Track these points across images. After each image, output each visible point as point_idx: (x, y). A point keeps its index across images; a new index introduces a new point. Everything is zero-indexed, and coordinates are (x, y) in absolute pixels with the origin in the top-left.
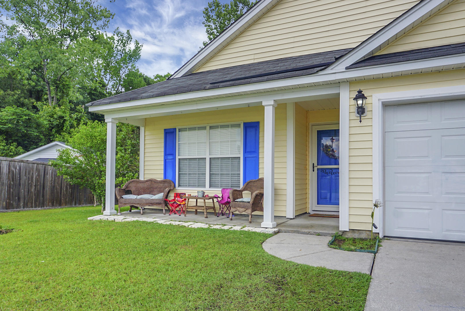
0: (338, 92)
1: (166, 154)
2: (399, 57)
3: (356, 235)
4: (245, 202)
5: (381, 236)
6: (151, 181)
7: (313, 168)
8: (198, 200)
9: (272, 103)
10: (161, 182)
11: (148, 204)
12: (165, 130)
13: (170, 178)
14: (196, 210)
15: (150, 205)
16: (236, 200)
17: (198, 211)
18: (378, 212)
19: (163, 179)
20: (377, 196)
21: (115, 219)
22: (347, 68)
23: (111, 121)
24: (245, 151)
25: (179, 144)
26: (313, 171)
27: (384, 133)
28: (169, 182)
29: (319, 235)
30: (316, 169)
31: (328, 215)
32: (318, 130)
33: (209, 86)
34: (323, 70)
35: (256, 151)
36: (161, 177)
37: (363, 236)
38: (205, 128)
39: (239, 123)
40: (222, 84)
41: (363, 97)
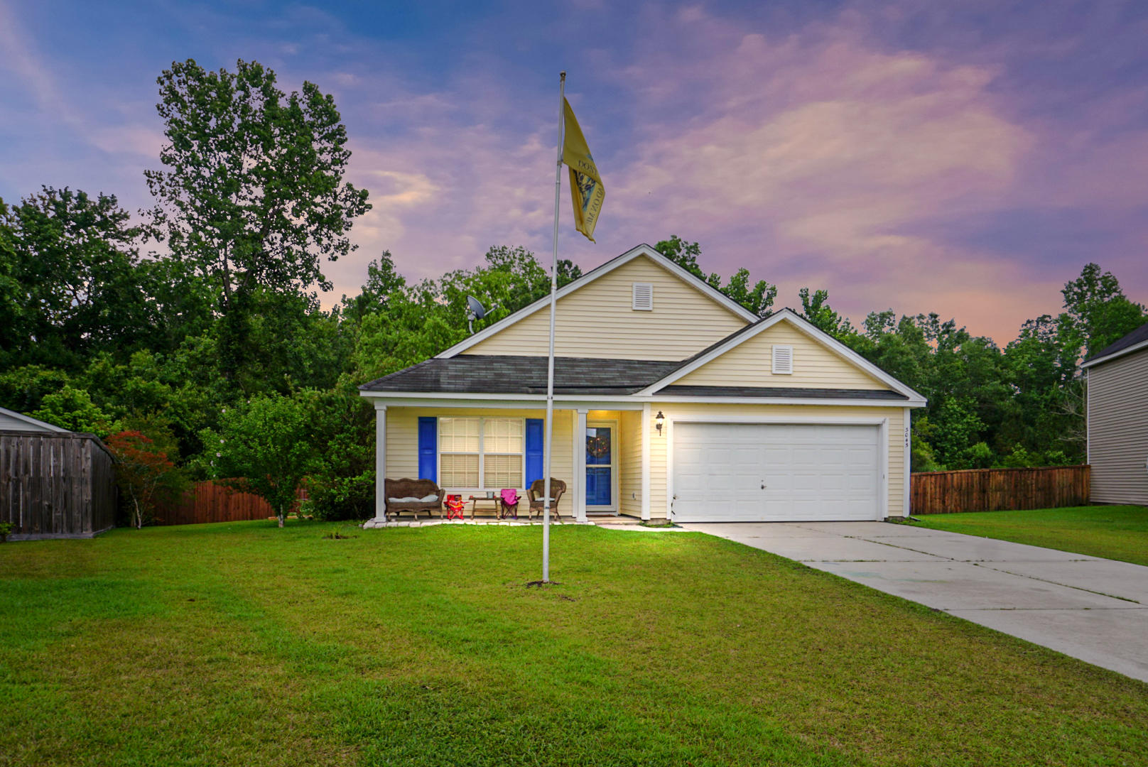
0: (641, 409)
1: (421, 448)
2: (686, 391)
6: (407, 481)
12: (420, 418)
13: (427, 476)
16: (536, 500)
19: (418, 479)
20: (671, 492)
21: (385, 526)
22: (653, 394)
24: (528, 450)
25: (441, 436)
27: (675, 444)
29: (627, 524)
33: (530, 390)
34: (636, 392)
35: (540, 449)
36: (415, 476)
37: (660, 522)
38: (478, 420)
39: (520, 418)
40: (544, 390)
41: (663, 417)
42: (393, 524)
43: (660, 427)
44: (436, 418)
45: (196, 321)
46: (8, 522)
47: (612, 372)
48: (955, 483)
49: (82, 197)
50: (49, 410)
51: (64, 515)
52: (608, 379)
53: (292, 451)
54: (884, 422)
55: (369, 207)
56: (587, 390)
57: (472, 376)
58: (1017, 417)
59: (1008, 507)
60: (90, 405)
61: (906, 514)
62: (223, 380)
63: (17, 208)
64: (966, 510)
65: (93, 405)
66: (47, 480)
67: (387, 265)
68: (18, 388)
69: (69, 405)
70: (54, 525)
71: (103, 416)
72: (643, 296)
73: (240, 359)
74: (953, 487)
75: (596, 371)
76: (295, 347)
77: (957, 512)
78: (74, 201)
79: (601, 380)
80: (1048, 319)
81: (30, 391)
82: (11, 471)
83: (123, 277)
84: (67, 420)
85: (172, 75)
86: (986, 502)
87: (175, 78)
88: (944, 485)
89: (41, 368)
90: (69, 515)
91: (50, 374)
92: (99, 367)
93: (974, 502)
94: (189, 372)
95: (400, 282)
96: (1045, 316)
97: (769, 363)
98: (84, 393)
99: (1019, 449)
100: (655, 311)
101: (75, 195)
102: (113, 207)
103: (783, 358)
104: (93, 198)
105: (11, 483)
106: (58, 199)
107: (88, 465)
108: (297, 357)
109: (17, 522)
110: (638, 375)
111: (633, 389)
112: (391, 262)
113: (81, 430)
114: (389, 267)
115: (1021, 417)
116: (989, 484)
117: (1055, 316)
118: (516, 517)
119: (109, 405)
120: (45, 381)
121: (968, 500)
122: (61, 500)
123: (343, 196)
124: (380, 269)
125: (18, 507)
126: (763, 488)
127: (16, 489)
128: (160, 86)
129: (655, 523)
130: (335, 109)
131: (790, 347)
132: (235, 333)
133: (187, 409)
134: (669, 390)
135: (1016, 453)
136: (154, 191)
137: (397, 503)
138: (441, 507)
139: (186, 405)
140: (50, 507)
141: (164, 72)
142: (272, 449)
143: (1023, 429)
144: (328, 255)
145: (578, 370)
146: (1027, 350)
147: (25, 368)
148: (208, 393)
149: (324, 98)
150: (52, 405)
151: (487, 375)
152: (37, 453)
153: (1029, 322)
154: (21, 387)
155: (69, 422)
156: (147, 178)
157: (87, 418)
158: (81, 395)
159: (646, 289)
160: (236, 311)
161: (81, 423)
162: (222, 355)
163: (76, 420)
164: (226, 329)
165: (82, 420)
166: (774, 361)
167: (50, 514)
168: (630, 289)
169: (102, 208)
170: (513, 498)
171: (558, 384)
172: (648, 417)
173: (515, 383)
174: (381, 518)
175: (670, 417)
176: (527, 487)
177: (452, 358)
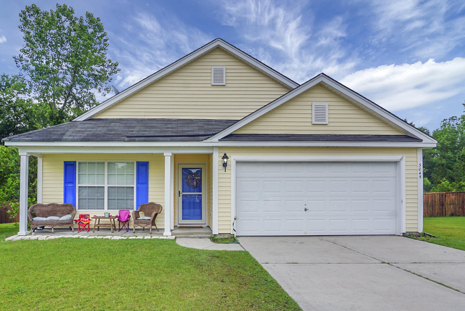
0: (212, 152)
1: (66, 182)
2: (245, 137)
3: (222, 237)
4: (146, 220)
5: (235, 236)
6: (53, 205)
7: (179, 194)
8: (100, 220)
9: (170, 154)
10: (63, 206)
11: (58, 224)
12: (65, 162)
13: (69, 202)
14: (98, 227)
15: (60, 225)
16: (138, 219)
17: (100, 228)
18: (235, 222)
19: (63, 203)
20: (233, 214)
21: (38, 238)
22: (219, 140)
23: (26, 154)
24: (138, 183)
25: (79, 174)
26: (179, 196)
27: (236, 178)
28: (70, 206)
29: (200, 238)
30: (181, 195)
31: (192, 227)
32: (183, 167)
33: (127, 139)
34: (206, 139)
35: (146, 183)
36: (61, 202)
37: (226, 236)
38: (104, 163)
39: (132, 161)
40: (137, 139)
41: (227, 158)
42: (33, 237)
43: (225, 165)
44: (76, 162)
47: (193, 127)
52: (188, 131)
54: (401, 159)
55: (119, 70)
56: (169, 138)
57: (90, 131)
58: (443, 165)
59: (458, 214)
61: (421, 229)
72: (218, 74)
75: (182, 126)
79: (183, 131)
80: (455, 118)
85: (25, 12)
87: (27, 13)
96: (453, 117)
97: (310, 116)
99: (445, 181)
100: (228, 85)
103: (320, 113)
110: (213, 128)
115: (445, 165)
116: (446, 201)
117: (459, 116)
118: (128, 230)
123: (107, 65)
126: (306, 210)
128: (20, 18)
130: (102, 25)
131: (327, 104)
134: (230, 137)
135: (443, 183)
136: (18, 66)
137: (38, 221)
138: (73, 223)
141: (22, 11)
143: (446, 171)
145: (169, 126)
146: (445, 133)
149: (96, 19)
151: (101, 130)
153: (445, 120)
156: (15, 60)
159: (221, 71)
160: (58, 120)
166: (313, 113)
168: (209, 71)
170: (127, 217)
171: (149, 135)
172: (217, 159)
173: (118, 135)
174: (23, 233)
175: (233, 157)
176: (137, 209)
177: (84, 121)
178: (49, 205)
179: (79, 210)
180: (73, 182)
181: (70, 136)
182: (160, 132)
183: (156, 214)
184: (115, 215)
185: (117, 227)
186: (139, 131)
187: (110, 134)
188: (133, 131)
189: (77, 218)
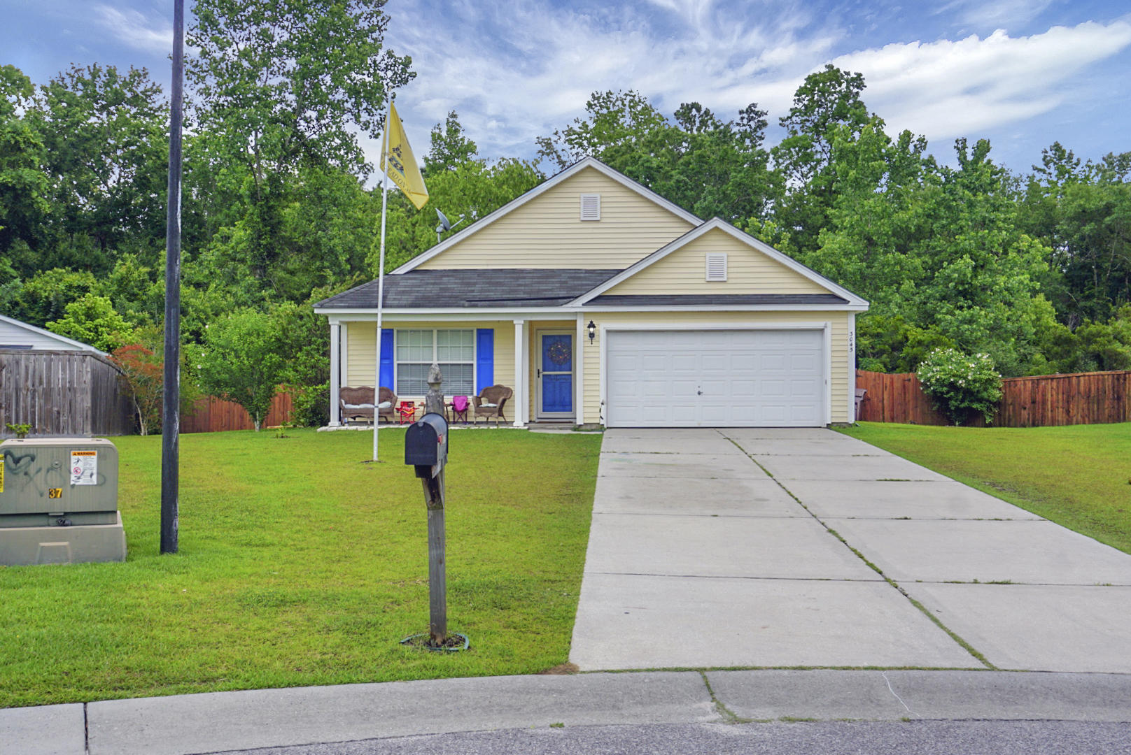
0: (575, 319)
1: (382, 358)
2: (616, 300)
4: (490, 408)
5: (605, 426)
6: (364, 389)
9: (522, 322)
13: (386, 385)
16: (480, 407)
18: (603, 407)
19: (378, 387)
20: (602, 398)
22: (583, 305)
24: (479, 358)
25: (397, 347)
26: (540, 375)
27: (607, 352)
28: (388, 390)
30: (542, 375)
31: (556, 422)
32: (543, 335)
33: (467, 304)
34: (566, 303)
35: (490, 358)
36: (376, 384)
37: (594, 427)
38: (432, 331)
39: (471, 328)
40: (479, 303)
41: (594, 327)
42: (346, 427)
43: (592, 335)
44: (393, 330)
45: (234, 208)
46: (27, 424)
47: (553, 283)
48: (1082, 389)
49: (111, 74)
50: (72, 320)
51: (70, 419)
52: (546, 290)
53: (263, 362)
54: (826, 326)
55: (414, 75)
57: (418, 292)
60: (113, 312)
61: (852, 420)
62: (250, 279)
63: (46, 87)
64: (1096, 421)
65: (115, 313)
66: (57, 389)
67: (454, 129)
68: (44, 295)
69: (90, 314)
70: (61, 428)
71: (124, 323)
72: (591, 206)
73: (272, 255)
74: (1079, 393)
75: (539, 283)
76: (330, 240)
77: (1084, 423)
78: (103, 78)
79: (539, 291)
81: (56, 299)
82: (29, 384)
83: (155, 162)
84: (89, 330)
86: (1122, 411)
88: (1069, 392)
89: (67, 272)
90: (74, 419)
91: (75, 278)
92: (123, 270)
93: (1107, 411)
94: (218, 271)
95: (471, 148)
97: (703, 271)
98: (106, 301)
100: (603, 221)
101: (105, 70)
102: (145, 80)
103: (717, 265)
104: (123, 72)
105: (29, 393)
106: (87, 77)
107: (88, 377)
108: (332, 251)
109: (34, 425)
110: (579, 285)
111: (565, 300)
112: (458, 124)
113: (103, 339)
114: (457, 131)
116: (1124, 390)
118: (466, 423)
119: (131, 311)
120: (70, 287)
121: (1098, 409)
122: (67, 407)
123: (383, 66)
124: (444, 134)
125: (34, 412)
126: (699, 393)
127: (33, 398)
129: (588, 427)
131: (725, 255)
132: (266, 226)
133: (210, 313)
134: (599, 300)
137: (351, 409)
138: (393, 412)
139: (209, 310)
140: (58, 413)
142: (246, 362)
144: (368, 132)
145: (521, 282)
147: (51, 272)
148: (235, 295)
150: (75, 313)
151: (432, 290)
152: (49, 367)
154: (46, 294)
155: (90, 331)
157: (108, 326)
158: (102, 303)
159: (594, 200)
160: (268, 202)
161: (102, 332)
162: (253, 251)
163: (97, 329)
164: (256, 222)
165: (104, 329)
166: (707, 267)
167: (58, 418)
168: (577, 200)
169: (132, 84)
170: (464, 405)
171: (495, 297)
172: (582, 327)
173: (456, 297)
174: (334, 423)
175: (602, 326)
176: (478, 394)
177: (405, 274)
178: (360, 389)
179: (399, 397)
180: (391, 358)
181: (395, 299)
182: (510, 292)
183: (504, 401)
184: (448, 403)
185: (451, 420)
186: (482, 291)
187: (445, 297)
188: (473, 291)
189: (398, 405)
